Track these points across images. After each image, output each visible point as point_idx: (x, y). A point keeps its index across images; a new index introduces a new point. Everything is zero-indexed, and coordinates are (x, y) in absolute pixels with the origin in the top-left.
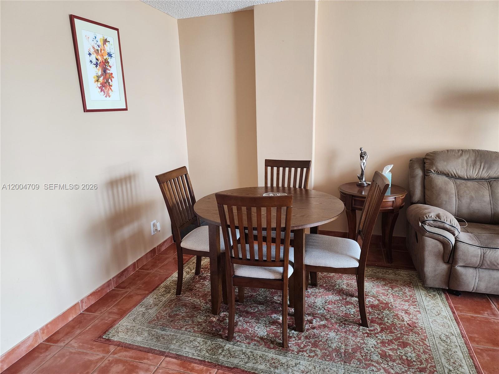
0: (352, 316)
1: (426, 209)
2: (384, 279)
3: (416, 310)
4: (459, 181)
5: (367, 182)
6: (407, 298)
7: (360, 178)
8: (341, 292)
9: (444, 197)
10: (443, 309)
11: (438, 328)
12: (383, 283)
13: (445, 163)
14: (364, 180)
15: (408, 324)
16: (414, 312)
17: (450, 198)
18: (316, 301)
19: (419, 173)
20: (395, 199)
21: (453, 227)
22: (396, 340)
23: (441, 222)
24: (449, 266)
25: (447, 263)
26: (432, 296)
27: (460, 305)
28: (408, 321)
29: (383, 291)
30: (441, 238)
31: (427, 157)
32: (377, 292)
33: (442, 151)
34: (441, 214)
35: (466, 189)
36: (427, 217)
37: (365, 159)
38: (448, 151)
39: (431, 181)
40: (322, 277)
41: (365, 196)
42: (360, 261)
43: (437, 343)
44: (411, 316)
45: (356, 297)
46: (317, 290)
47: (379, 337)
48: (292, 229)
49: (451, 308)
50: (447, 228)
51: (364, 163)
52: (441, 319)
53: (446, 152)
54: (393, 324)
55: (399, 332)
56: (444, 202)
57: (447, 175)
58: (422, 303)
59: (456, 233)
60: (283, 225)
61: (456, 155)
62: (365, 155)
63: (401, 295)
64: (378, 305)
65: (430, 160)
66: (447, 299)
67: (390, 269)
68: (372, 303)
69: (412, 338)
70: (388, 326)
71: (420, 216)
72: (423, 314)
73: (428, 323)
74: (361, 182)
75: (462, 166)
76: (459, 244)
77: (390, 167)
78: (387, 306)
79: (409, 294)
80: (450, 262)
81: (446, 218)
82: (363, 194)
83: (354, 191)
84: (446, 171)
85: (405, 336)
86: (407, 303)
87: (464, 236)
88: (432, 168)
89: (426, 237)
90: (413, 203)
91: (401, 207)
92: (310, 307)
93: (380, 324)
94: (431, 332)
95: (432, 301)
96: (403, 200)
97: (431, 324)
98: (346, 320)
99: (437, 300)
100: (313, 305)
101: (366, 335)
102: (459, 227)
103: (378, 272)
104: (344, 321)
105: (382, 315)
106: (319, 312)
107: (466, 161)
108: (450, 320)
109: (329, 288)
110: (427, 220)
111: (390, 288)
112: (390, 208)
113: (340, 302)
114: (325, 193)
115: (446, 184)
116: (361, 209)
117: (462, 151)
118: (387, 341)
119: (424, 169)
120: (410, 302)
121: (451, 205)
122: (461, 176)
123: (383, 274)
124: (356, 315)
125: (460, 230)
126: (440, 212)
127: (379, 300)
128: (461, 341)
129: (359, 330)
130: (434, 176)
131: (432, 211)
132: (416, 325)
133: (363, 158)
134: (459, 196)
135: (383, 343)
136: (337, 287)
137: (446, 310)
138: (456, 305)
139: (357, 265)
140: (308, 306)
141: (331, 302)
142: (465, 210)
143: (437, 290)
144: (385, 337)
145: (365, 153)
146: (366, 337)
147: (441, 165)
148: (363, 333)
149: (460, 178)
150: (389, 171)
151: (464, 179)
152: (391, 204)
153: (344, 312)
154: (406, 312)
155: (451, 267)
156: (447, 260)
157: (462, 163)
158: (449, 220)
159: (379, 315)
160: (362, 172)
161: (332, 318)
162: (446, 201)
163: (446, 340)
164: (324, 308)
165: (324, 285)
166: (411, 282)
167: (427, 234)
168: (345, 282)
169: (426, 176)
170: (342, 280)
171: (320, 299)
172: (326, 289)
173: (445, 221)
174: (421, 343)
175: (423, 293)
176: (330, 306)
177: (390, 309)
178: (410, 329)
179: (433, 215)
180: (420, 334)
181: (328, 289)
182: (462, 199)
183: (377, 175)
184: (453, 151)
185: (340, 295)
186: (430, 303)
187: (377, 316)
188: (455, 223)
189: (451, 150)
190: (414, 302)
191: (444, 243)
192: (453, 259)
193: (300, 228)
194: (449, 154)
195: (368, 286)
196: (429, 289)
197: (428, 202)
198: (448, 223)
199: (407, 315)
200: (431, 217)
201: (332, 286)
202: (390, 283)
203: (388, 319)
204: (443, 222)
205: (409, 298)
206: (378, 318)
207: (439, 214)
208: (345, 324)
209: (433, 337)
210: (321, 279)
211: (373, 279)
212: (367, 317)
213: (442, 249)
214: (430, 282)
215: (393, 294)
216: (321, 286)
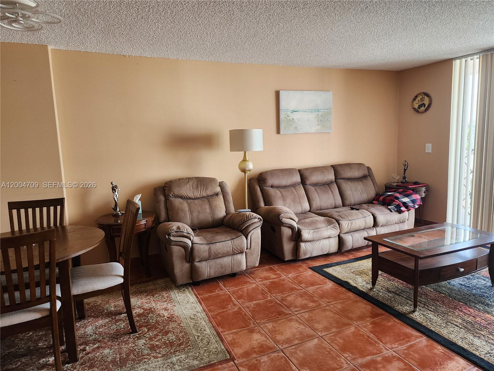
0: (122, 329)
1: (170, 224)
2: (146, 292)
3: (172, 305)
4: (189, 201)
5: (121, 212)
6: (165, 300)
7: (115, 209)
8: (110, 314)
9: (181, 214)
10: (191, 298)
11: (188, 312)
12: (145, 294)
13: (179, 189)
14: (118, 210)
15: (168, 317)
16: (171, 307)
17: (185, 214)
18: (86, 331)
19: (162, 198)
20: (146, 222)
21: (189, 234)
22: (159, 333)
23: (181, 232)
24: (190, 264)
25: (188, 262)
26: (182, 291)
27: (201, 291)
28: (168, 315)
29: (147, 301)
30: (182, 244)
31: (166, 185)
32: (142, 303)
33: (175, 180)
34: (180, 226)
35: (194, 205)
36: (171, 230)
37: (117, 192)
38: (179, 179)
39: (171, 203)
40: (89, 308)
41: (121, 224)
42: (123, 277)
43: (189, 322)
44: (169, 311)
45: (124, 314)
46: (86, 321)
47: (147, 336)
48: (57, 262)
49: (196, 295)
50: (185, 236)
51: (116, 195)
52: (190, 305)
53: (179, 180)
54: (157, 322)
55: (162, 326)
56: (182, 218)
57: (181, 197)
58: (176, 299)
59: (192, 238)
60: (47, 260)
61: (185, 182)
62: (117, 189)
63: (161, 298)
64: (143, 313)
65: (168, 187)
66: (193, 290)
67: (150, 282)
68: (138, 313)
69: (172, 325)
70: (153, 325)
71: (166, 231)
72: (178, 306)
73: (182, 311)
74: (116, 212)
75: (190, 189)
76: (195, 245)
77: (139, 196)
78: (151, 311)
79: (166, 295)
80: (191, 260)
81: (184, 228)
82: (119, 222)
83: (112, 221)
84: (180, 194)
85: (166, 327)
86: (165, 303)
87: (196, 239)
88: (171, 194)
89: (173, 246)
90: (161, 223)
91: (152, 228)
92: (81, 338)
93: (146, 326)
94: (184, 316)
95: (183, 295)
96: (153, 222)
97: (184, 311)
98: (118, 335)
99: (186, 293)
100: (84, 335)
101: (136, 339)
102: (192, 233)
103: (141, 287)
104: (116, 336)
105: (147, 319)
106: (90, 339)
107: (192, 186)
108: (196, 303)
109: (98, 315)
110: (171, 233)
111: (152, 297)
112: (143, 230)
113: (110, 323)
114: (84, 226)
115: (181, 204)
116: (119, 236)
117: (189, 179)
118: (154, 336)
119: (165, 195)
120: (168, 301)
121: (187, 219)
122: (190, 197)
123: (144, 288)
124: (126, 327)
125: (193, 235)
126: (179, 225)
127: (143, 309)
128: (203, 315)
129: (130, 338)
130: (172, 199)
131: (174, 225)
132: (174, 316)
133: (115, 191)
134: (191, 212)
135: (151, 339)
136: (106, 311)
137: (193, 298)
138: (198, 292)
139: (121, 281)
140: (79, 338)
141: (101, 326)
142: (196, 222)
143: (186, 286)
144: (152, 334)
145: (116, 187)
146: (137, 340)
147: (177, 191)
148: (134, 339)
149: (190, 198)
150: (139, 200)
151: (193, 199)
152: (143, 226)
153: (115, 329)
154: (166, 309)
155: (192, 264)
156: (188, 260)
157: (190, 187)
158: (186, 229)
159: (145, 320)
160: (115, 203)
161: (104, 338)
162: (183, 217)
163: (194, 318)
164: (96, 333)
165: (93, 314)
166: (167, 286)
167: (173, 243)
168: (112, 304)
169: (167, 200)
170: (109, 304)
171: (90, 327)
172: (94, 317)
173: (184, 231)
174: (178, 327)
175: (176, 291)
176: (101, 330)
177: (153, 312)
178: (169, 321)
179: (175, 228)
180: (177, 320)
181: (97, 317)
182: (193, 213)
183: (130, 202)
184: (182, 179)
185: (109, 317)
186: (181, 297)
187: (143, 321)
188: (190, 231)
189: (181, 178)
190: (170, 300)
191: (185, 247)
192: (192, 257)
193: (65, 259)
194: (181, 181)
195: (134, 301)
196: (181, 287)
197: (171, 220)
198: (185, 231)
199: (166, 311)
200: (174, 229)
201: (101, 312)
202: (150, 293)
203: (152, 320)
204: (182, 232)
205: (166, 298)
206: (144, 322)
207: (179, 226)
208: (117, 338)
209: (186, 319)
210: (88, 310)
211: (137, 294)
212: (136, 325)
213: (184, 252)
214: (180, 281)
215: (154, 300)
216: (90, 316)
